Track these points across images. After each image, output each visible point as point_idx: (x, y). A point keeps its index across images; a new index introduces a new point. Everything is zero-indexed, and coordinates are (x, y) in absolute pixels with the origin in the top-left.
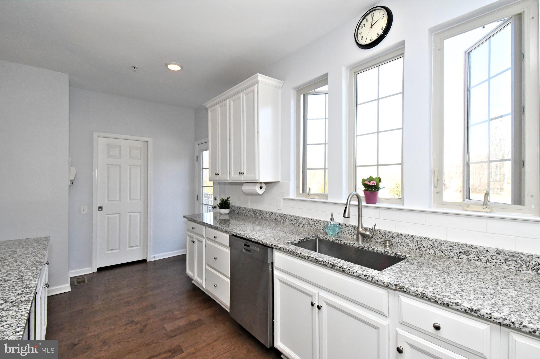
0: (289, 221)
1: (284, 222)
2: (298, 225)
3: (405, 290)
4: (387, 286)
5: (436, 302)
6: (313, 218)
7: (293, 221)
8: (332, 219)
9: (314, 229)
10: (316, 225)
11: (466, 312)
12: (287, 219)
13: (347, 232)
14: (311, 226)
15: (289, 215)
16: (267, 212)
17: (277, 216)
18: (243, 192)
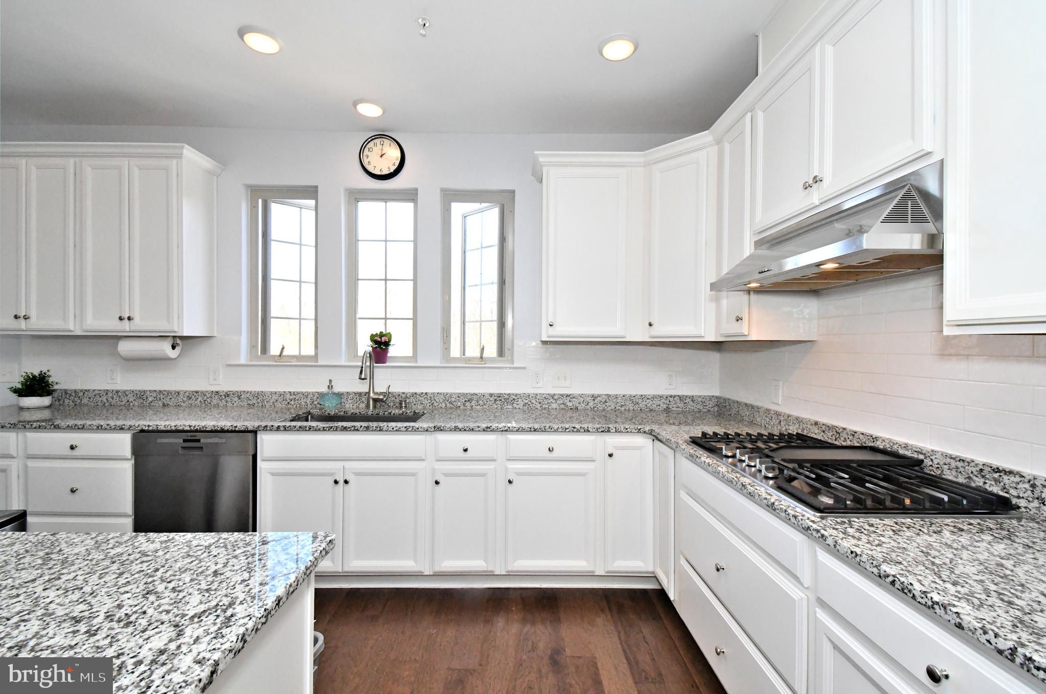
0: (240, 400)
1: (228, 405)
2: (260, 404)
3: (442, 428)
4: (427, 430)
5: (465, 430)
6: (292, 390)
7: (249, 399)
8: (330, 387)
9: (295, 406)
10: (298, 400)
11: (484, 430)
12: (236, 399)
13: (350, 401)
14: (289, 403)
15: (241, 392)
16: (181, 393)
17: (208, 395)
18: (121, 357)
